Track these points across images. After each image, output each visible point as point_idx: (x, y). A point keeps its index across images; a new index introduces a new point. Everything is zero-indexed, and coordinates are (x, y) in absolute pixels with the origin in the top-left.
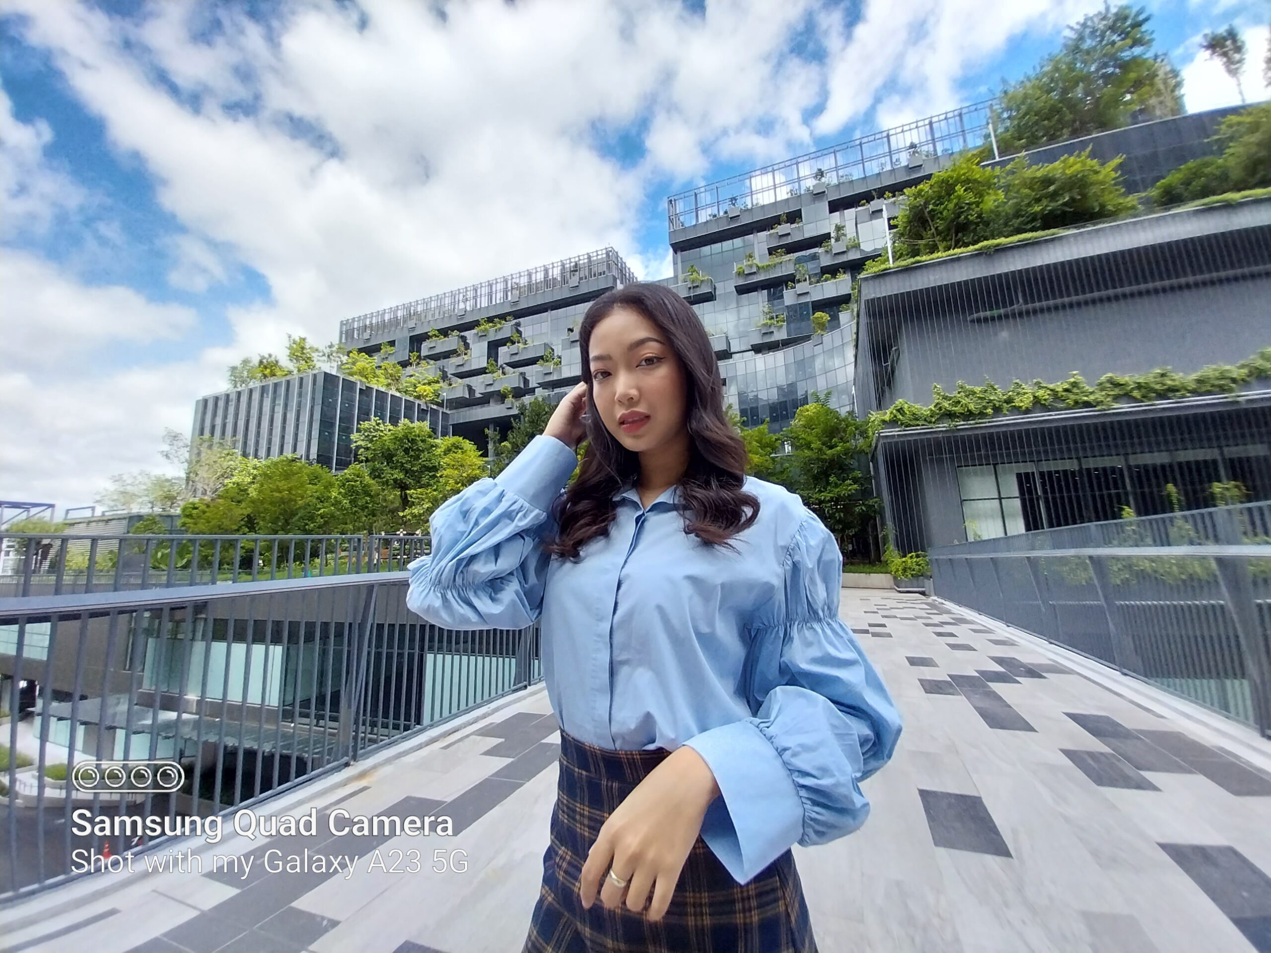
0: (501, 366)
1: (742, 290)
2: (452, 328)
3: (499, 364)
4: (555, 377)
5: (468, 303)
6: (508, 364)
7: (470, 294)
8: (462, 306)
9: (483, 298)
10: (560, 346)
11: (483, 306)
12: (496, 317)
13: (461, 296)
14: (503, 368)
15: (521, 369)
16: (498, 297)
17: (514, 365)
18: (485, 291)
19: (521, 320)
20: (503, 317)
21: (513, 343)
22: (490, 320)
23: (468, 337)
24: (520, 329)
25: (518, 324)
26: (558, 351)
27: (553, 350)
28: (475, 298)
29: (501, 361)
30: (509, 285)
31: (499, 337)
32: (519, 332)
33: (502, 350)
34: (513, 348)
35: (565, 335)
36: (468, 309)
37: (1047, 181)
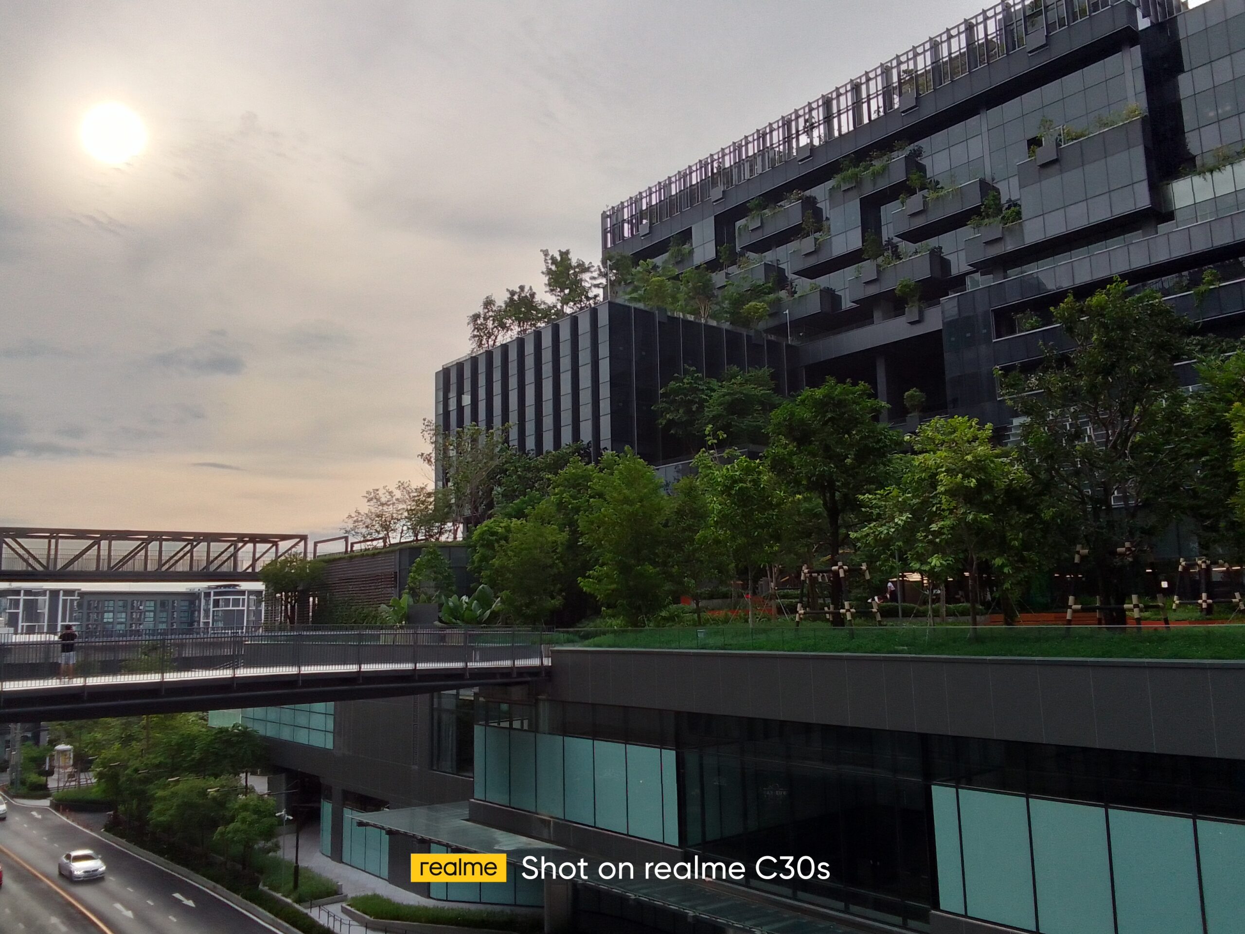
0: (889, 241)
2: (788, 187)
3: (885, 238)
4: (1009, 246)
5: (816, 133)
6: (904, 236)
7: (818, 115)
8: (804, 140)
9: (844, 117)
10: (1014, 182)
11: (844, 130)
12: (871, 147)
13: (801, 121)
14: (895, 247)
15: (933, 242)
16: (874, 107)
17: (915, 236)
18: (845, 101)
19: (924, 143)
20: (886, 146)
21: (912, 192)
22: (862, 156)
23: (819, 199)
24: (925, 161)
25: (918, 153)
26: (1009, 190)
27: (997, 191)
28: (828, 120)
29: (888, 233)
30: (895, 79)
31: (883, 184)
32: (922, 169)
33: (890, 210)
34: (915, 202)
35: (1020, 156)
36: (816, 142)
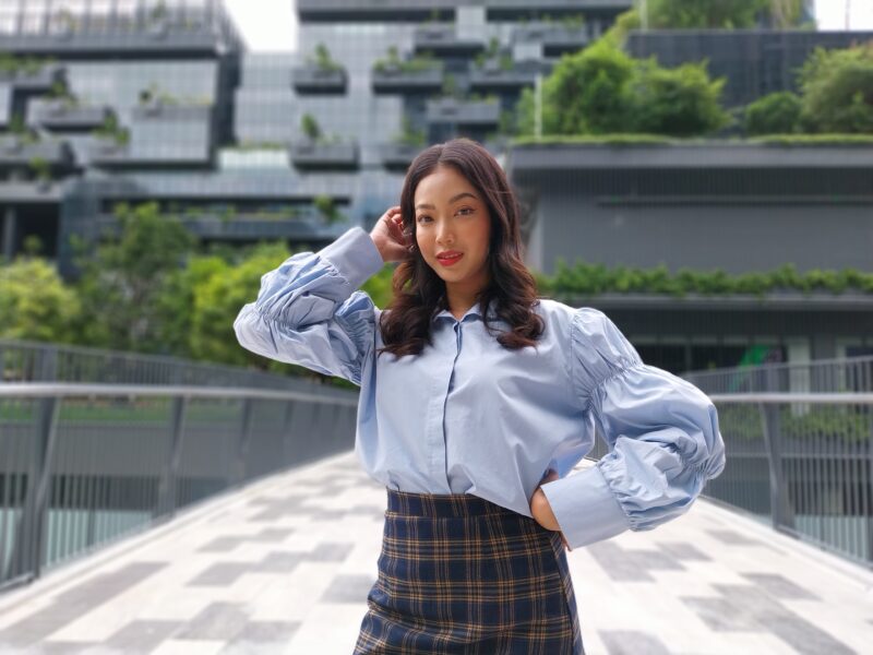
0: (32, 126)
1: (380, 90)
3: (29, 123)
4: (119, 157)
6: (43, 126)
11: (7, 32)
12: (27, 53)
14: (35, 130)
15: (64, 137)
16: (34, 24)
22: (19, 56)
24: (67, 79)
25: (64, 71)
26: (125, 120)
27: (117, 119)
29: (32, 120)
30: (55, 11)
31: (32, 83)
32: (64, 83)
33: (35, 104)
35: (135, 101)
37: (670, 86)
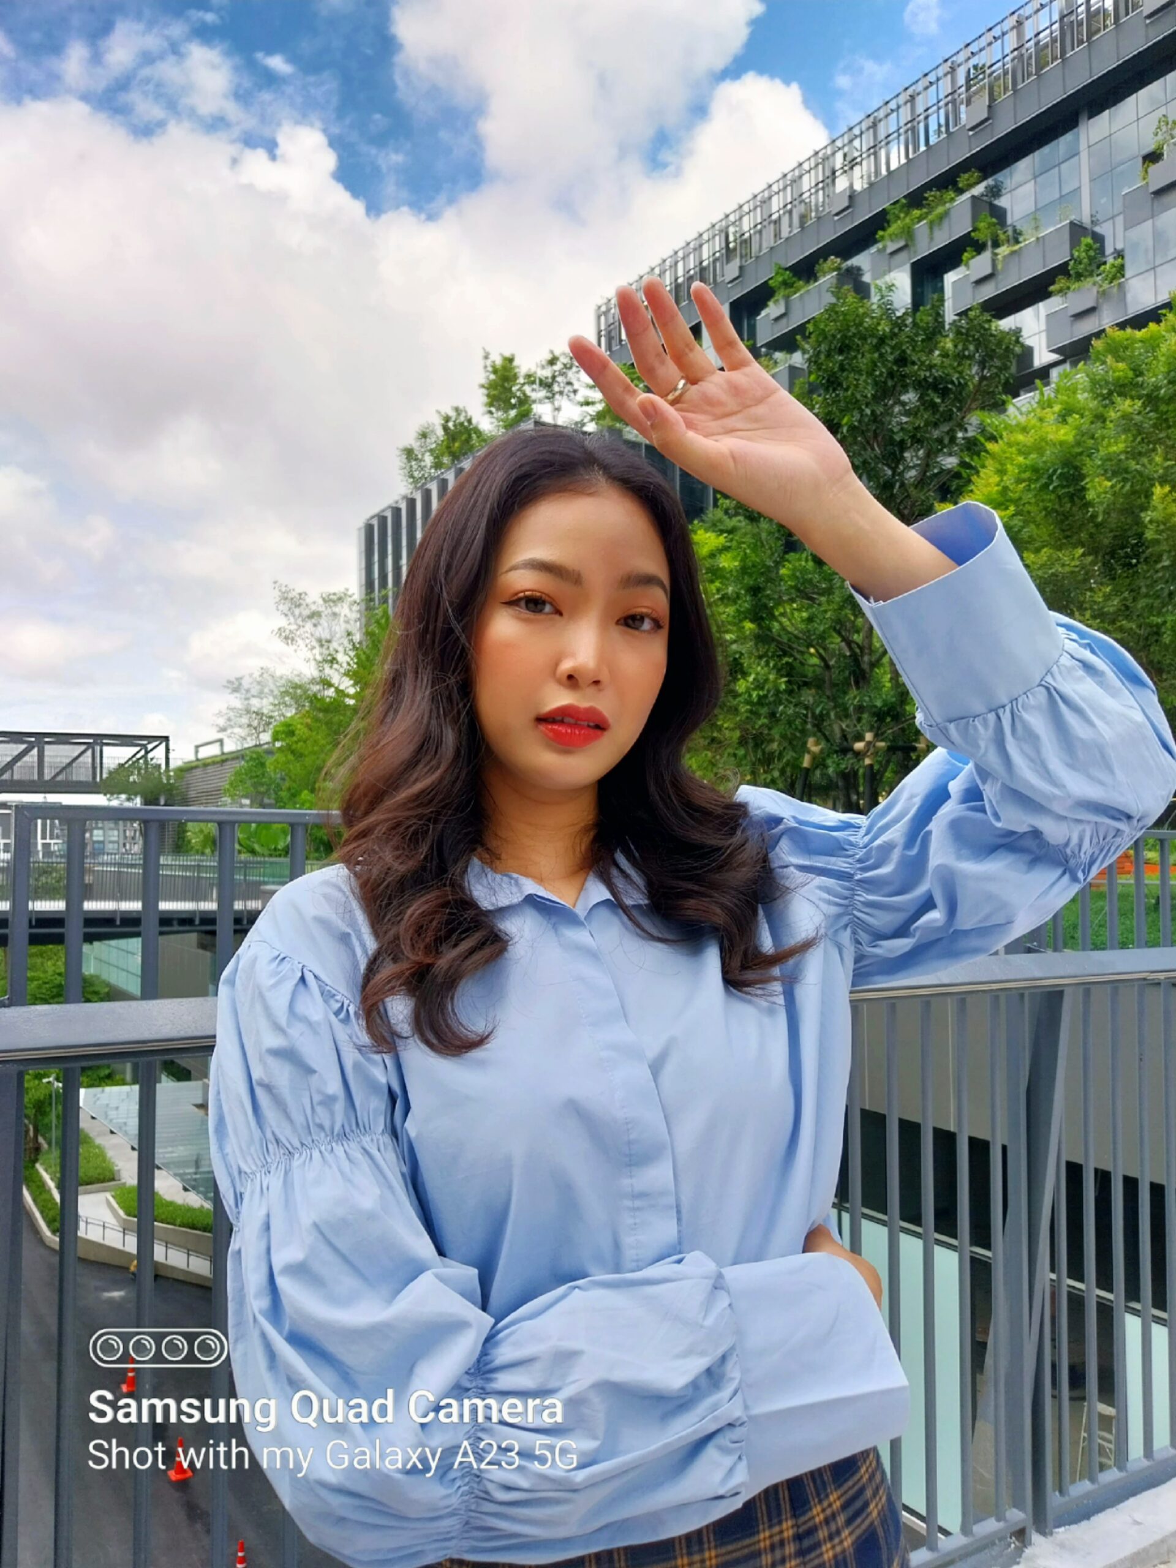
2: (823, 253)
5: (858, 171)
7: (861, 145)
8: (843, 183)
9: (893, 146)
11: (894, 166)
12: (928, 186)
13: (839, 156)
16: (933, 127)
18: (897, 120)
19: (1000, 176)
20: (948, 182)
21: (979, 248)
22: (916, 200)
23: (863, 269)
25: (995, 191)
28: (874, 150)
30: (962, 80)
31: (942, 238)
32: (999, 214)
33: (950, 278)
34: (979, 264)
36: (858, 186)
